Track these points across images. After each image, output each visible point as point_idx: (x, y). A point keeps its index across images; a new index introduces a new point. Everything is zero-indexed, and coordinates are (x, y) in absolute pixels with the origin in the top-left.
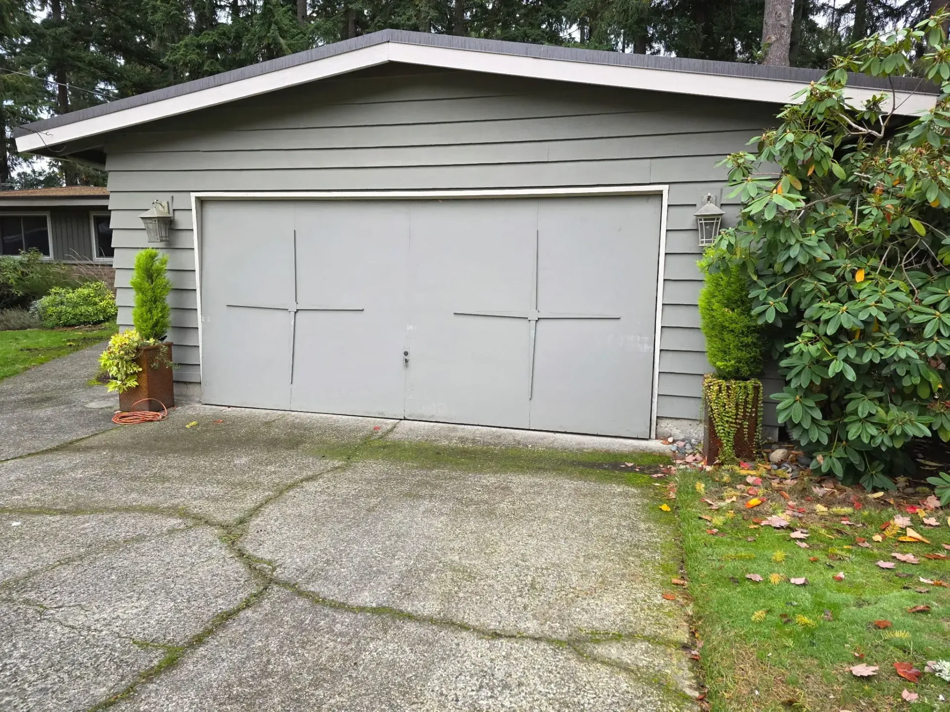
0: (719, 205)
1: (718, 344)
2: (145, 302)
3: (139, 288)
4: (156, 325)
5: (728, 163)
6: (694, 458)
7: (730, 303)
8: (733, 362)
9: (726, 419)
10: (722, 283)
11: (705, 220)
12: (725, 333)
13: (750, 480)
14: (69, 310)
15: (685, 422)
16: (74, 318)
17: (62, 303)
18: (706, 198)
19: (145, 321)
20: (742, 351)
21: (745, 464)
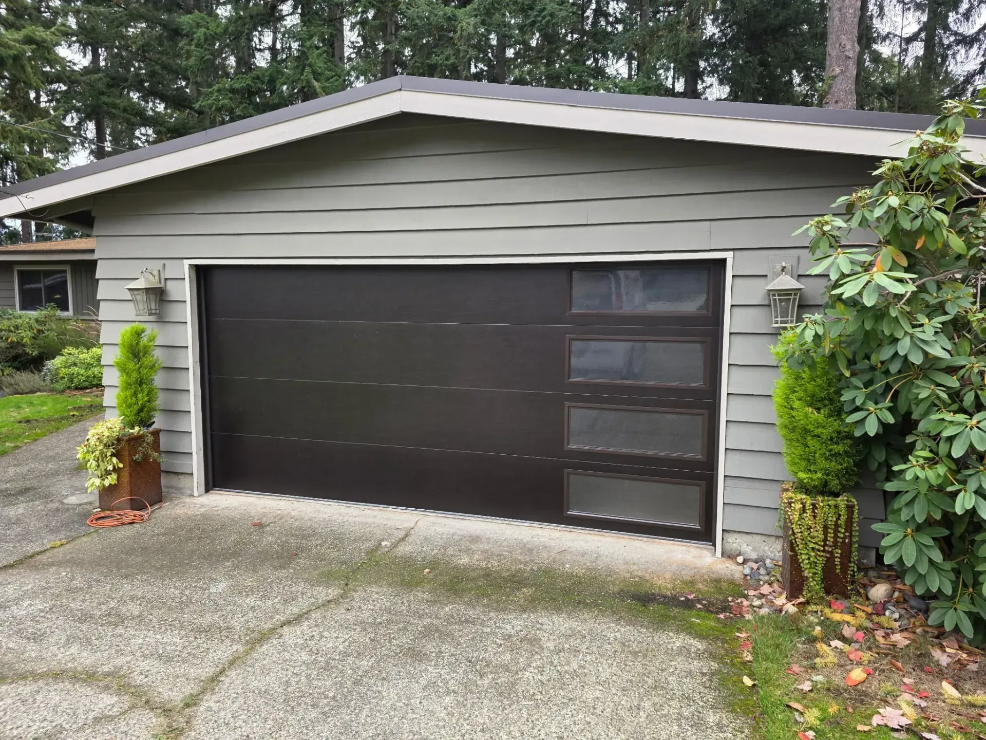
0: (796, 276)
1: (800, 451)
2: (130, 385)
3: (123, 369)
4: (141, 410)
5: (809, 228)
6: (771, 590)
7: (815, 402)
8: (819, 475)
9: (812, 545)
10: (804, 375)
11: (779, 295)
12: (809, 438)
13: (847, 632)
14: (82, 372)
15: (758, 538)
16: (86, 381)
17: (75, 364)
18: (779, 268)
19: (129, 406)
20: (831, 461)
21: (838, 602)
